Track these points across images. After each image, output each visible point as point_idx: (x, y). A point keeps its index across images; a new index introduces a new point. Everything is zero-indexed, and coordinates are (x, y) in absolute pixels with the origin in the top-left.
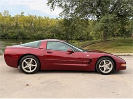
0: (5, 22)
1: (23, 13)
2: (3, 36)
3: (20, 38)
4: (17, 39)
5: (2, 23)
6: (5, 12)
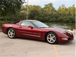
0: (62, 12)
1: (74, 5)
2: (60, 21)
3: (70, 22)
4: (68, 22)
5: (60, 12)
6: (63, 5)
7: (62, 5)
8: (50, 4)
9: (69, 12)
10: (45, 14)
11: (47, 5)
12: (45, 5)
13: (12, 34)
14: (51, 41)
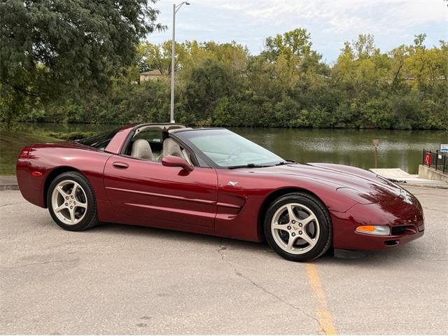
0: (358, 72)
1: (421, 38)
2: (347, 121)
4: (392, 129)
5: (348, 77)
6: (362, 39)
7: (357, 40)
8: (292, 34)
9: (397, 74)
10: (266, 86)
11: (279, 41)
12: (269, 42)
13: (72, 203)
14: (295, 245)
